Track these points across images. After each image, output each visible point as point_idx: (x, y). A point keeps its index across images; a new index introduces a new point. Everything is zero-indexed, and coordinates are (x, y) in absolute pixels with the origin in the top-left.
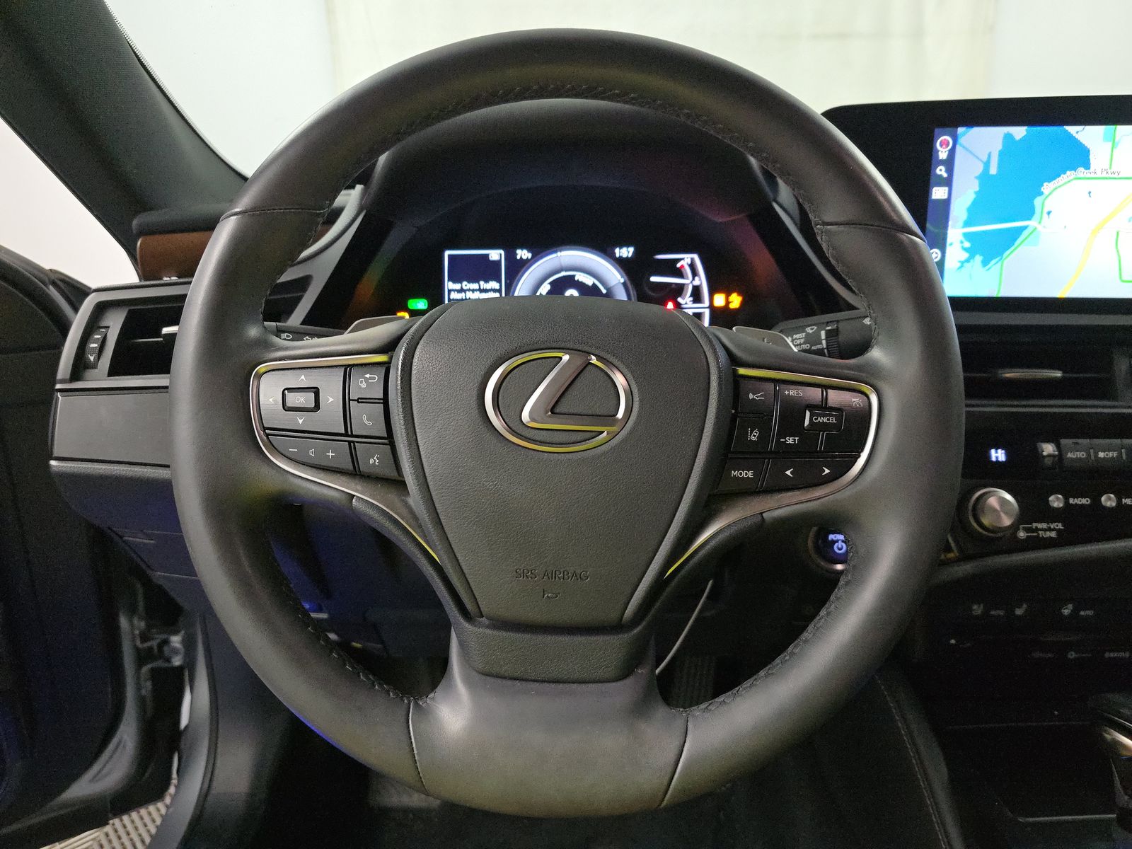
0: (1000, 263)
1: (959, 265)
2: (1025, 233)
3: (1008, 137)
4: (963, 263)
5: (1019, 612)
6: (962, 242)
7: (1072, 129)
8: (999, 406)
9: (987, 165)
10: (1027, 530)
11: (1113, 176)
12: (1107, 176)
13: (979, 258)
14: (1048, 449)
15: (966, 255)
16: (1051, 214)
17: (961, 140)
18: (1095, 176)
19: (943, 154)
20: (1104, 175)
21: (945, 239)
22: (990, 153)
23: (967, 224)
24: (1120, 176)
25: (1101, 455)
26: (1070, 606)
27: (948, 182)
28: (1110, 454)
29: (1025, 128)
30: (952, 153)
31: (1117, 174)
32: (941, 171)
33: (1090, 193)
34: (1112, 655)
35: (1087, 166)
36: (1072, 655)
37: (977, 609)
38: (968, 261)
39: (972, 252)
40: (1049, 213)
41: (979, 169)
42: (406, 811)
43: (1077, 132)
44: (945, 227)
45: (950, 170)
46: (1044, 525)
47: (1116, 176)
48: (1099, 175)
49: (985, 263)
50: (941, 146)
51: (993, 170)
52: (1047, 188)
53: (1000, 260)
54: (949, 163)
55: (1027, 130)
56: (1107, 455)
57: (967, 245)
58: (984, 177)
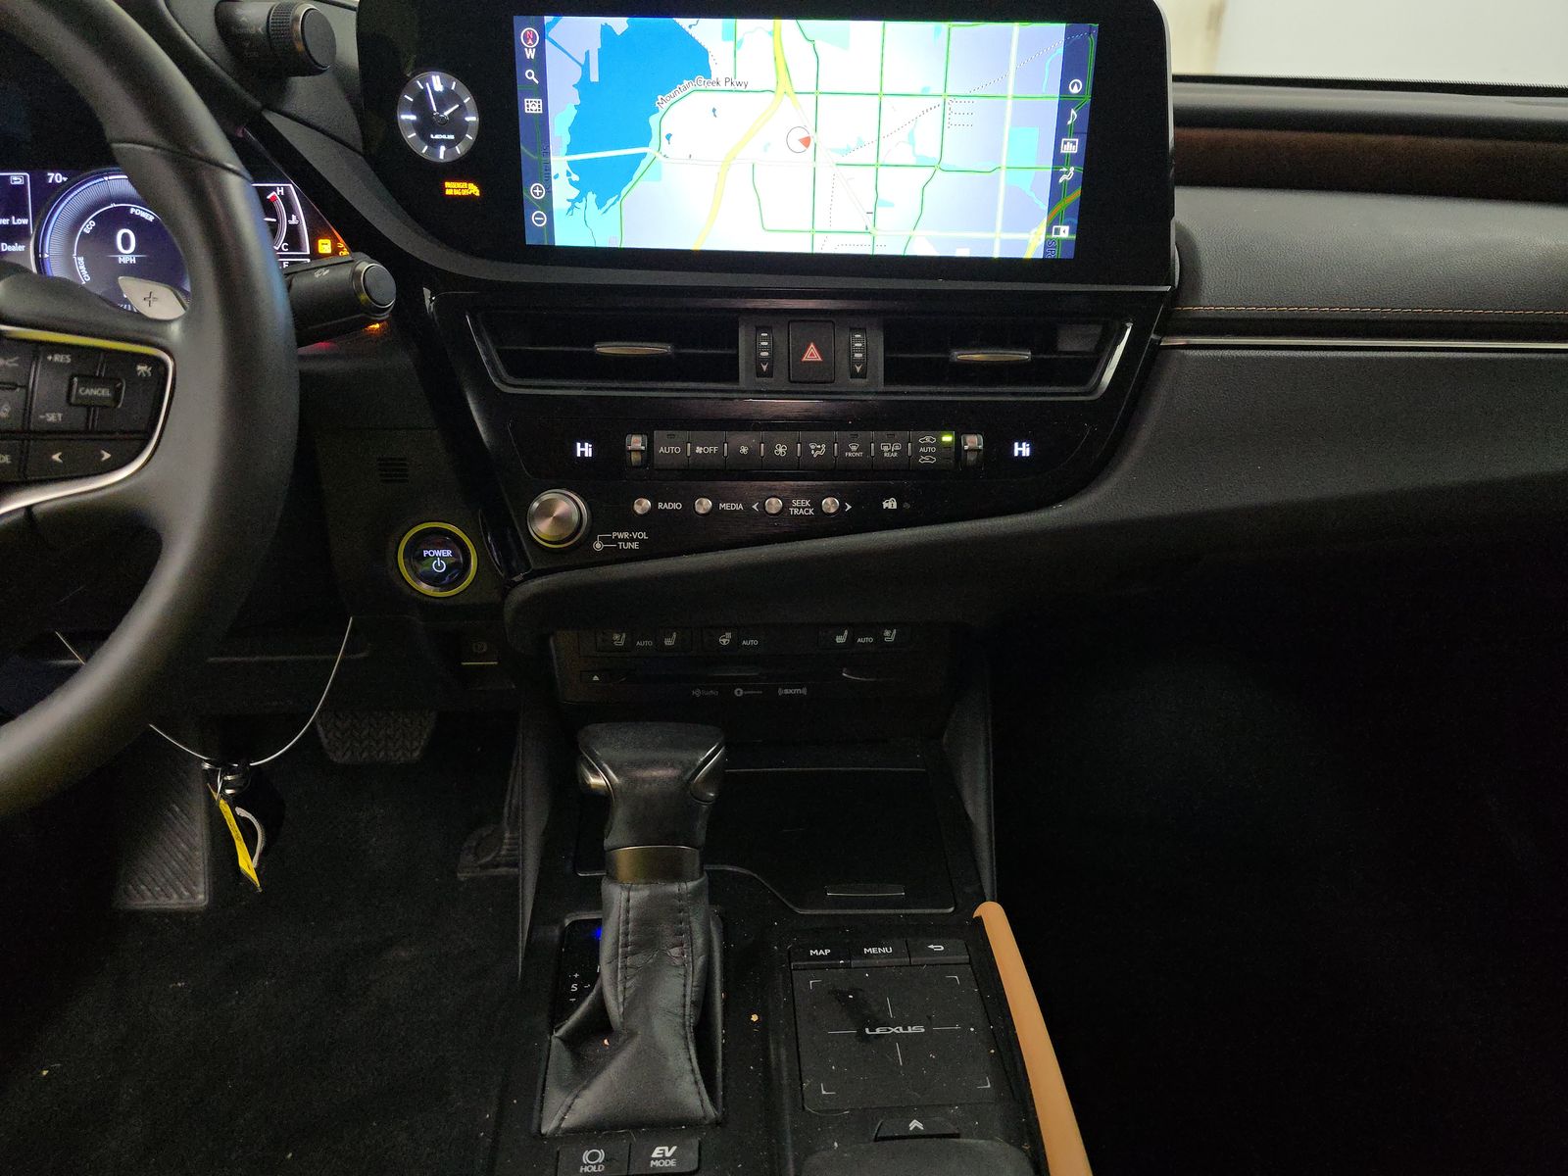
0: (618, 203)
1: (570, 204)
2: (644, 163)
3: (606, 31)
4: (573, 201)
5: (668, 642)
6: (569, 174)
7: (684, 22)
8: (589, 388)
9: (586, 68)
10: (604, 540)
11: (739, 88)
12: (732, 88)
13: (591, 197)
14: (636, 442)
15: (574, 193)
16: (671, 138)
17: (551, 34)
18: (716, 87)
19: (530, 54)
20: (729, 86)
21: (548, 169)
22: (588, 51)
23: (571, 150)
24: (747, 89)
25: (699, 450)
26: (729, 635)
27: (541, 92)
28: (710, 450)
29: (627, 19)
30: (541, 50)
31: (743, 85)
32: (530, 75)
33: (714, 110)
34: (786, 691)
35: (707, 73)
36: (739, 692)
37: (619, 639)
38: (579, 199)
39: (583, 187)
40: (669, 137)
41: (576, 74)
42: (162, 914)
43: (690, 27)
44: (547, 153)
45: (542, 74)
46: (626, 535)
47: (742, 88)
48: (722, 86)
49: (600, 204)
50: (526, 41)
51: (594, 77)
52: (663, 103)
53: (618, 199)
54: (540, 64)
55: (627, 22)
56: (706, 450)
57: (575, 178)
58: (584, 85)
